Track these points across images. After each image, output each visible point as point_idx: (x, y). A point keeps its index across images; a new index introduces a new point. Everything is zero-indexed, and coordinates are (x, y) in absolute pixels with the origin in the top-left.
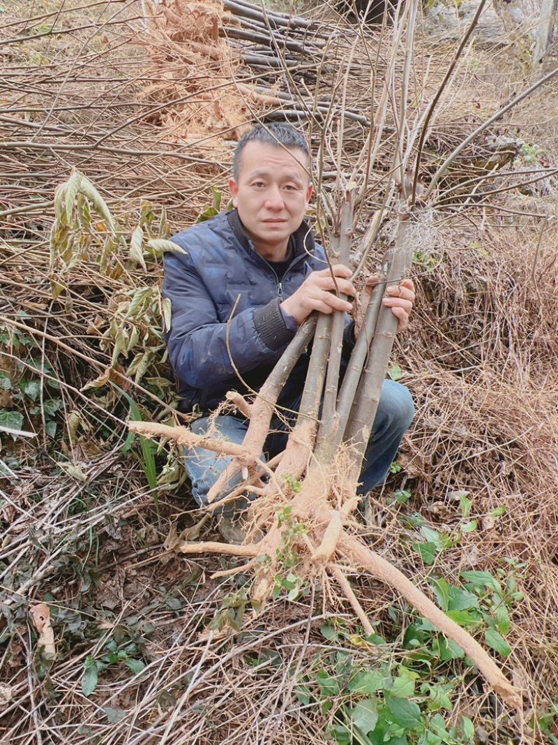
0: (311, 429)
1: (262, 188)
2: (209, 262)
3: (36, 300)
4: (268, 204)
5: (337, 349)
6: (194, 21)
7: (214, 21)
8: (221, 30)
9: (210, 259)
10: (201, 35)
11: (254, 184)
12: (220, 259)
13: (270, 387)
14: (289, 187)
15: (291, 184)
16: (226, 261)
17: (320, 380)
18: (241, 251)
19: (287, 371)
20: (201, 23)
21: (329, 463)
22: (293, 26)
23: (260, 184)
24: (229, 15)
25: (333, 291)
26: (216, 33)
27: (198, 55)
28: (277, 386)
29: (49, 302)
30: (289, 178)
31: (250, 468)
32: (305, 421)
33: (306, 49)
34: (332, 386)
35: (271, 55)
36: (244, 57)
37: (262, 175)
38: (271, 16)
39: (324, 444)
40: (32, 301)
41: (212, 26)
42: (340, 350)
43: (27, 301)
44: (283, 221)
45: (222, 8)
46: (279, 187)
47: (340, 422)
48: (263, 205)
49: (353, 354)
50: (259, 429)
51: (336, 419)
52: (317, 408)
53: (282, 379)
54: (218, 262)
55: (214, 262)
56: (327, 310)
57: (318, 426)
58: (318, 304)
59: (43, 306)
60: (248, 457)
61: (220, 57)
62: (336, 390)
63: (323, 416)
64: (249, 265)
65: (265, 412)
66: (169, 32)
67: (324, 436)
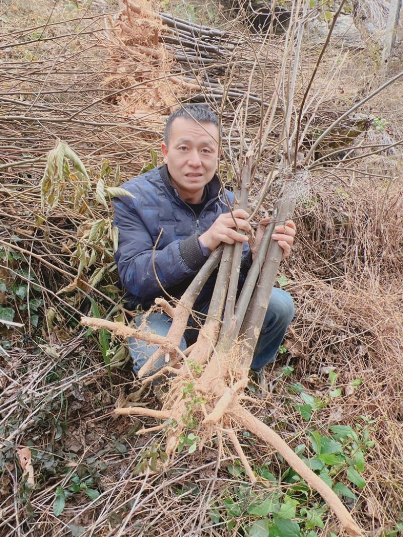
0: (216, 327)
1: (186, 151)
2: (146, 205)
3: (25, 228)
4: (190, 162)
5: (237, 270)
6: (141, 31)
7: (156, 31)
8: (160, 38)
9: (147, 203)
10: (146, 41)
11: (180, 148)
12: (154, 203)
13: (188, 295)
14: (205, 151)
15: (206, 148)
16: (158, 204)
17: (224, 291)
18: (169, 196)
19: (201, 284)
20: (146, 33)
21: (227, 352)
22: (211, 36)
23: (184, 148)
24: (166, 27)
25: (234, 228)
26: (156, 40)
27: (144, 55)
28: (193, 295)
29: (34, 229)
30: (205, 144)
31: (171, 354)
32: (211, 321)
33: (220, 51)
34: (232, 297)
35: (195, 55)
36: (176, 56)
37: (186, 142)
38: (196, 28)
39: (224, 338)
40: (23, 228)
41: (154, 35)
42: (238, 271)
43: (19, 229)
44: (201, 175)
45: (161, 23)
46: (198, 151)
47: (236, 323)
48: (186, 163)
49: (249, 273)
50: (179, 326)
51: (234, 320)
52: (220, 312)
53: (197, 290)
54: (153, 205)
55: (150, 205)
56: (231, 242)
57: (221, 325)
58: (224, 237)
59: (31, 232)
60: (170, 346)
61: (159, 56)
62: (234, 299)
63: (225, 318)
64: (174, 206)
65: (184, 313)
66: (124, 39)
67: (224, 333)
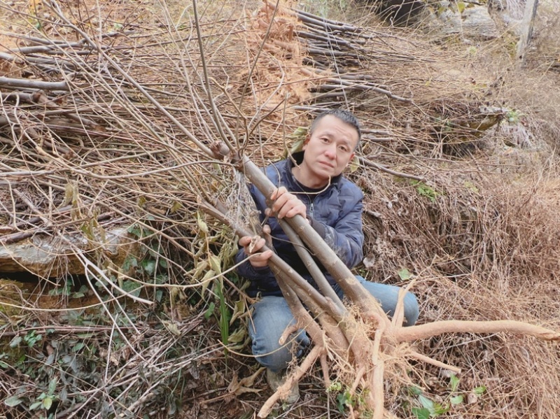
1: (327, 142)
3: (159, 207)
4: (327, 153)
6: (277, 28)
7: (291, 27)
8: (294, 33)
10: (281, 36)
11: (322, 139)
14: (342, 148)
15: (344, 146)
20: (282, 29)
22: (343, 31)
23: (326, 140)
24: (301, 24)
26: (291, 35)
27: (279, 49)
29: (167, 209)
30: (344, 143)
33: (352, 45)
35: (326, 47)
36: (309, 49)
37: (328, 135)
38: (329, 24)
40: (156, 208)
41: (289, 30)
43: (153, 208)
44: (332, 166)
45: (297, 20)
48: (323, 152)
59: (163, 212)
61: (293, 50)
66: (260, 33)
